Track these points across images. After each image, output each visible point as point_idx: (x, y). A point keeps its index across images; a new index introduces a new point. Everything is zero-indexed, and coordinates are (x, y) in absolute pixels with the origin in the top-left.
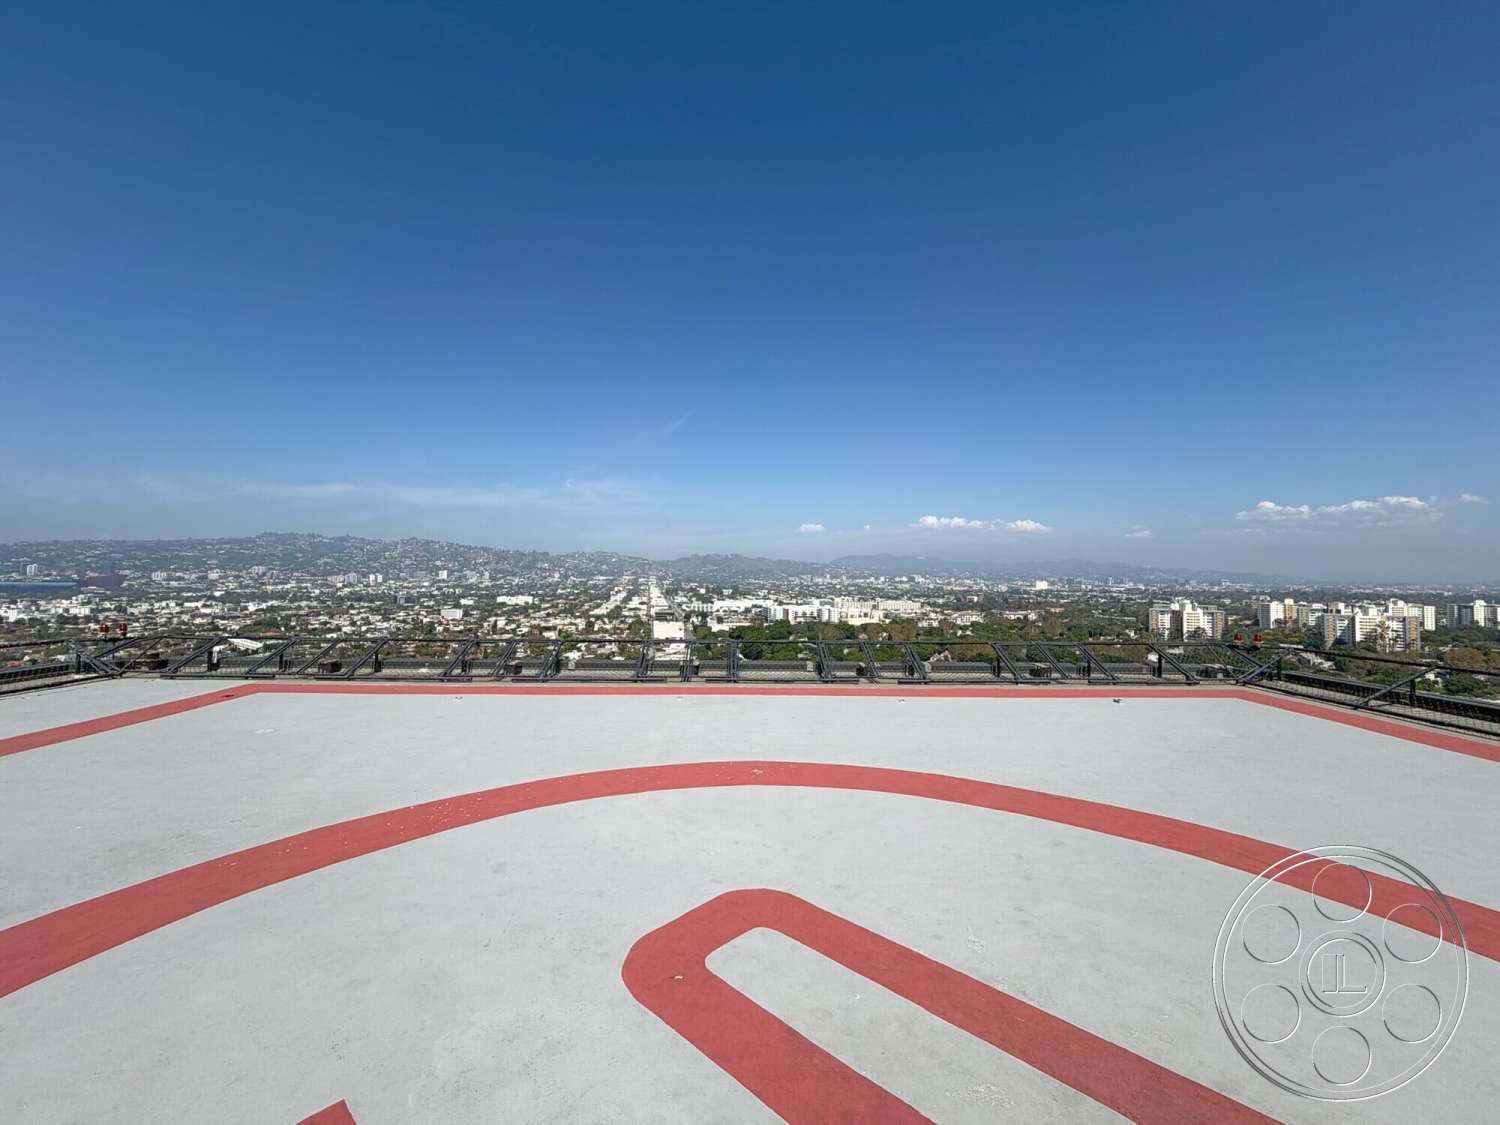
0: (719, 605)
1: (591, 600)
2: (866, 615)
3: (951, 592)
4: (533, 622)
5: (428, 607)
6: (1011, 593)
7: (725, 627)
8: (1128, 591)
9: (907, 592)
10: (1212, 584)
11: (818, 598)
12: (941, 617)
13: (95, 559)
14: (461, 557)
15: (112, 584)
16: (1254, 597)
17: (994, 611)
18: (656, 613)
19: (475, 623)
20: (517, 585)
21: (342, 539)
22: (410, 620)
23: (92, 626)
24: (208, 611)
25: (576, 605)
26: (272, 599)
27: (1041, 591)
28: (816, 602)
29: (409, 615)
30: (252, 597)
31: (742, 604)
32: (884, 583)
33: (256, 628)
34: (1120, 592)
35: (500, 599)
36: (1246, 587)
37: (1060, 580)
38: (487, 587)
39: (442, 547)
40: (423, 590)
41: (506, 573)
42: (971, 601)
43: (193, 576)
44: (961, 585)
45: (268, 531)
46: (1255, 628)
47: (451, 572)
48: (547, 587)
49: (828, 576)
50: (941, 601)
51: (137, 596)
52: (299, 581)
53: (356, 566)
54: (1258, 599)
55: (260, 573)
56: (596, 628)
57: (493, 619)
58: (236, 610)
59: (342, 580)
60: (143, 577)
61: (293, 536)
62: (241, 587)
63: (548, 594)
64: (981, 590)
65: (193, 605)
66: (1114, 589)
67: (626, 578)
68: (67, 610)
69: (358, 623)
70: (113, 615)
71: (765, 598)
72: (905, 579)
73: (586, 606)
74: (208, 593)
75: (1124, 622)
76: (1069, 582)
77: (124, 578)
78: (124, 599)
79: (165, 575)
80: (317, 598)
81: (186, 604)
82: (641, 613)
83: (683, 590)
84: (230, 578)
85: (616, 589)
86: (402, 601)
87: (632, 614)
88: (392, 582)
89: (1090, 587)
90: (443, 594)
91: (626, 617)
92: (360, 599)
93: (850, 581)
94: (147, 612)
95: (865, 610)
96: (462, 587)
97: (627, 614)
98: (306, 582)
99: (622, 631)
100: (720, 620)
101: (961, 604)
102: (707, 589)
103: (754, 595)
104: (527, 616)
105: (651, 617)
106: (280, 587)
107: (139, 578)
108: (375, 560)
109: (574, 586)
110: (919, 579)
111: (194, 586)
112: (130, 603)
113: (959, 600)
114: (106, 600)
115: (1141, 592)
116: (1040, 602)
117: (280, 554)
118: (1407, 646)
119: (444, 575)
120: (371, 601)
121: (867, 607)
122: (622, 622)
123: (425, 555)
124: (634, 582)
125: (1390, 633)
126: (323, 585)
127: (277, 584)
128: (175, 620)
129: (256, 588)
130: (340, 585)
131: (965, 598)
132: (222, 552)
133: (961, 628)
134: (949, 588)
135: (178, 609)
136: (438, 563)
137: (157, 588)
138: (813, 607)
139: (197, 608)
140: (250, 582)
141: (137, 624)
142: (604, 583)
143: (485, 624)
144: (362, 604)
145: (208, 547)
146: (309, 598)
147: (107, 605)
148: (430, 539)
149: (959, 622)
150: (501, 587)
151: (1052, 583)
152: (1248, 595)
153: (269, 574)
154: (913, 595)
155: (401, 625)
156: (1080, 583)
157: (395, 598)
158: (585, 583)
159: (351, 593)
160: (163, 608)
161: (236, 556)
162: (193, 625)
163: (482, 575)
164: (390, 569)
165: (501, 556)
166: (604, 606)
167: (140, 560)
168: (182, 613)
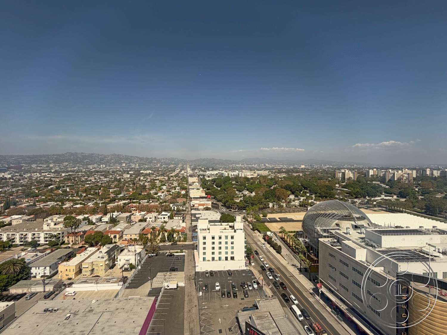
0: (208, 173)
1: (169, 172)
2: (252, 175)
3: (276, 169)
4: (152, 178)
5: (119, 174)
6: (294, 169)
7: (210, 179)
8: (328, 168)
9: (264, 169)
10: (351, 166)
11: (237, 170)
12: (274, 175)
13: (13, 161)
14: (129, 159)
15: (18, 168)
16: (364, 169)
17: (290, 173)
18: (189, 175)
19: (134, 178)
20: (147, 167)
21: (92, 154)
22: (113, 178)
23: (11, 180)
24: (49, 176)
25: (165, 173)
26: (70, 172)
27: (303, 168)
28: (237, 172)
29: (113, 176)
30: (64, 172)
31: (215, 172)
32: (257, 166)
33: (65, 180)
34: (325, 168)
35: (141, 172)
36: (361, 167)
37: (308, 165)
38: (138, 168)
39: (123, 156)
40: (118, 169)
41: (143, 164)
42: (283, 171)
43: (45, 166)
44: (279, 167)
45: (68, 152)
46: (365, 177)
47: (126, 164)
48: (156, 168)
49: (240, 164)
50: (274, 171)
51: (27, 172)
52: (79, 167)
53: (96, 162)
54: (365, 170)
55: (66, 165)
56: (171, 179)
57: (139, 177)
58: (58, 175)
59: (92, 166)
60: (29, 166)
61: (76, 153)
62: (60, 169)
63: (156, 170)
64: (285, 168)
65: (45, 174)
66: (324, 167)
67: (180, 166)
68: (3, 176)
69: (97, 179)
70: (18, 177)
71: (222, 171)
72: (263, 165)
73: (168, 174)
74: (50, 171)
75: (328, 176)
76: (310, 165)
77: (22, 166)
78: (23, 173)
79: (36, 165)
80: (84, 172)
81: (42, 174)
82: (185, 175)
83: (197, 169)
84: (57, 166)
85: (177, 168)
86: (111, 173)
87: (182, 175)
88: (108, 167)
89: (317, 167)
90: (124, 170)
91: (180, 176)
92: (98, 172)
93: (247, 166)
94: (30, 176)
95: (252, 174)
96: (130, 168)
97: (180, 175)
98: (81, 167)
99: (179, 180)
100: (209, 177)
101: (280, 171)
102: (204, 168)
103: (218, 170)
104: (150, 176)
105: (188, 176)
106: (73, 169)
107: (27, 166)
108: (103, 160)
109: (164, 168)
110: (267, 165)
111: (45, 169)
112: (24, 174)
113: (279, 170)
114: (17, 173)
115: (331, 168)
116: (303, 171)
117: (72, 159)
118: (409, 181)
119: (124, 165)
120: (101, 173)
121: (252, 173)
122: (179, 178)
123: (118, 159)
124: (182, 167)
125: (405, 178)
126: (86, 168)
127: (72, 168)
128: (38, 179)
129: (65, 169)
130: (92, 168)
131: (281, 170)
132: (54, 158)
133: (280, 178)
134: (276, 167)
135: (40, 175)
136: (122, 161)
137: (33, 169)
138: (236, 173)
139: (46, 175)
140: (63, 167)
141: (26, 180)
142: (173, 167)
143: (137, 179)
144: (98, 173)
145: (49, 157)
146: (82, 172)
147: (17, 174)
148: (119, 154)
149: (280, 176)
150: (142, 168)
151: (306, 166)
152: (362, 169)
153: (69, 165)
154: (266, 169)
155: (110, 179)
156: (314, 166)
157: (109, 171)
158: (167, 167)
159: (95, 170)
160: (35, 175)
161: (58, 160)
162: (44, 180)
163: (136, 165)
164: (107, 163)
165: (142, 159)
166: (173, 173)
167: (27, 161)
168: (41, 176)
